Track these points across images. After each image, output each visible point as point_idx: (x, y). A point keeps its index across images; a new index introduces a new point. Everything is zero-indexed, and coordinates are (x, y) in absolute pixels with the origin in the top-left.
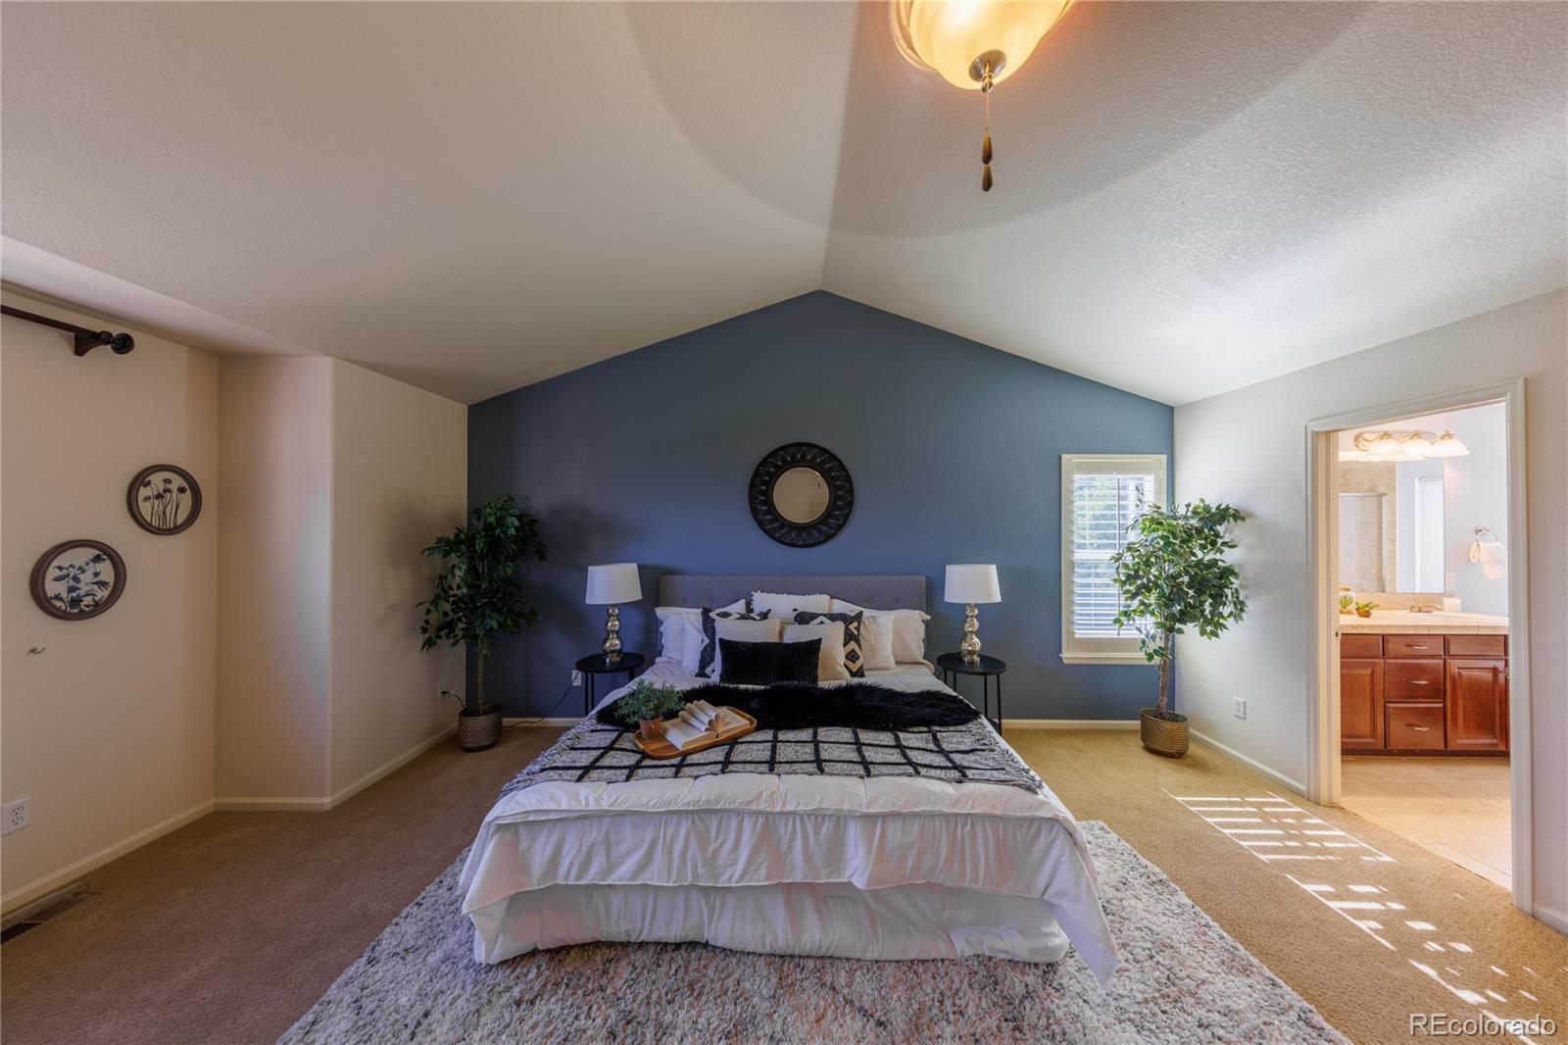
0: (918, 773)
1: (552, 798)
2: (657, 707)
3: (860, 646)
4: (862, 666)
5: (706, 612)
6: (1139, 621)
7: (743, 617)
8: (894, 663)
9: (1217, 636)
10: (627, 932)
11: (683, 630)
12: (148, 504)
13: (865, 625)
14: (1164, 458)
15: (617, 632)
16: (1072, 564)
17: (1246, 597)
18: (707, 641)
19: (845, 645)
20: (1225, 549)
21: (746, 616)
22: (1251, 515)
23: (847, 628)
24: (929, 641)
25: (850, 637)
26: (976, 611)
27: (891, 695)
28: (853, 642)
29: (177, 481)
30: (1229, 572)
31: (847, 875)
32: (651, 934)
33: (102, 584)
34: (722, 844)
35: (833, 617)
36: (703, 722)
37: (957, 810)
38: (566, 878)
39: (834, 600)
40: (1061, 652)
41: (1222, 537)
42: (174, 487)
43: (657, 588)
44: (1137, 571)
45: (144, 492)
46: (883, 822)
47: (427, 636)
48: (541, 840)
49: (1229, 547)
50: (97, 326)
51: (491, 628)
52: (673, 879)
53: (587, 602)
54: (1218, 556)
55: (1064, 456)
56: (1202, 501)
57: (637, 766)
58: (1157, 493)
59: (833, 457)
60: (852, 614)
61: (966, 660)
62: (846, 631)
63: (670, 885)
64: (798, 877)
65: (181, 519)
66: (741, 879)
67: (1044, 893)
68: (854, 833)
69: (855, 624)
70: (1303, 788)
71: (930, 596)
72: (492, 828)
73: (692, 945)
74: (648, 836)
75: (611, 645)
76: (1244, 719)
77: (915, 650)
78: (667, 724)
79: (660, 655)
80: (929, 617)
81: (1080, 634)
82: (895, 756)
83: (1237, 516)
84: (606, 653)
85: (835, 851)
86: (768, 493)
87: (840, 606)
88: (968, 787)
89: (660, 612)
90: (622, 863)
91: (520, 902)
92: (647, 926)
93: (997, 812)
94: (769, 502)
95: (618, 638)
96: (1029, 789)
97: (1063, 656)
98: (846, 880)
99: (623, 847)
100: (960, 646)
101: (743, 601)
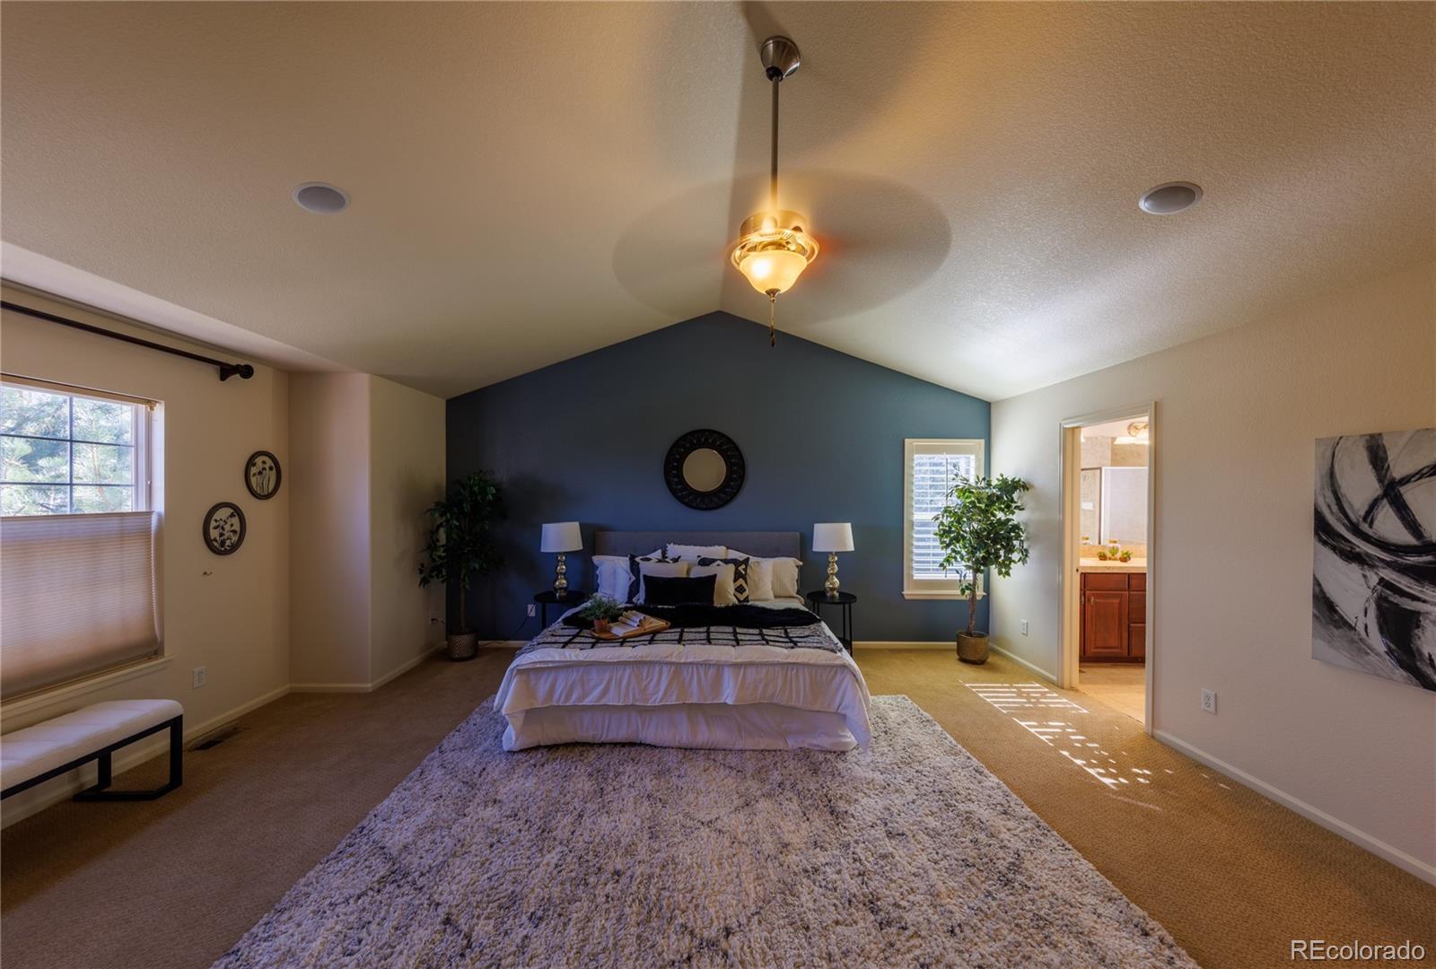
0: (768, 644)
1: (549, 655)
2: (605, 612)
3: (746, 582)
4: (747, 597)
5: (632, 559)
6: (956, 566)
7: (660, 561)
8: (771, 595)
9: (1009, 575)
10: (593, 736)
11: (615, 572)
12: (255, 478)
13: (751, 567)
14: (982, 442)
15: (564, 574)
16: (912, 524)
17: (1029, 547)
18: (634, 578)
19: (735, 581)
20: (1016, 511)
21: (663, 559)
22: (1032, 486)
23: (737, 569)
24: (802, 581)
25: (738, 576)
26: (836, 558)
27: (764, 610)
28: (741, 579)
29: (269, 463)
30: (1016, 527)
31: (724, 698)
32: (607, 736)
33: (234, 532)
34: (650, 681)
35: (726, 561)
36: (635, 621)
37: (788, 661)
38: (558, 701)
39: (730, 550)
40: (903, 590)
41: (1015, 503)
42: (267, 466)
43: (594, 541)
44: (950, 528)
45: (254, 470)
46: (745, 669)
47: (422, 575)
48: (542, 681)
49: (1020, 510)
50: (233, 361)
51: (475, 569)
52: (622, 700)
53: (542, 551)
54: (1010, 517)
55: (906, 440)
56: (1002, 475)
57: (597, 642)
58: (977, 468)
59: (729, 440)
60: (741, 559)
61: (828, 595)
62: (736, 572)
63: (620, 704)
64: (694, 700)
65: (271, 488)
66: (660, 701)
67: (838, 708)
68: (728, 674)
69: (743, 566)
70: (1054, 678)
71: (802, 548)
72: (515, 672)
73: (632, 744)
74: (607, 676)
75: (560, 584)
76: (1026, 635)
77: (790, 589)
78: (611, 625)
79: (597, 591)
80: (801, 563)
81: (917, 576)
82: (758, 638)
83: (1025, 487)
84: (556, 590)
85: (717, 685)
86: (680, 468)
87: (734, 554)
88: (797, 650)
89: (596, 559)
90: (591, 693)
91: (531, 715)
92: (605, 731)
93: (811, 662)
94: (680, 476)
95: (565, 578)
96: (832, 651)
97: (904, 593)
98: (722, 701)
99: (592, 684)
100: (824, 584)
101: (660, 551)
